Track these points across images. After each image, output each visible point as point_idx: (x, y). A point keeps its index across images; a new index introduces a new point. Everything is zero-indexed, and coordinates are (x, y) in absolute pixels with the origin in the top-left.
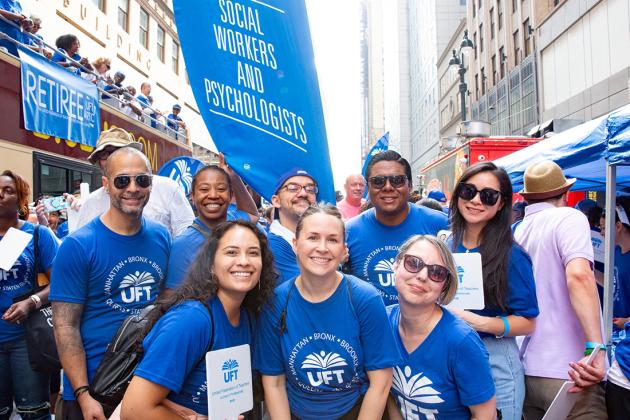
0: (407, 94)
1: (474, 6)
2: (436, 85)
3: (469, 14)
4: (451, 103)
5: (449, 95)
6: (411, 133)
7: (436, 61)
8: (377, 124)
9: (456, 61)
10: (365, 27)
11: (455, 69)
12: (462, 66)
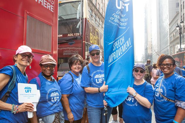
0: (159, 32)
1: (182, 9)
2: (168, 30)
3: (180, 11)
4: (173, 35)
5: (173, 33)
6: (160, 43)
7: (168, 24)
8: (149, 40)
9: (178, 26)
10: (146, 14)
11: (178, 28)
12: (180, 28)
